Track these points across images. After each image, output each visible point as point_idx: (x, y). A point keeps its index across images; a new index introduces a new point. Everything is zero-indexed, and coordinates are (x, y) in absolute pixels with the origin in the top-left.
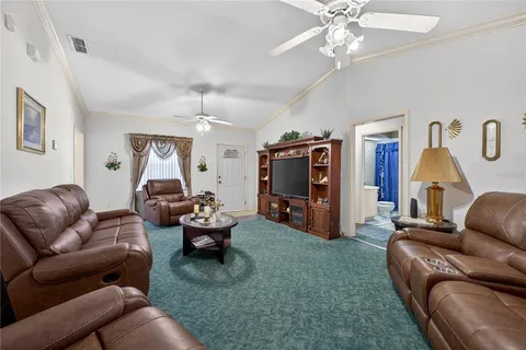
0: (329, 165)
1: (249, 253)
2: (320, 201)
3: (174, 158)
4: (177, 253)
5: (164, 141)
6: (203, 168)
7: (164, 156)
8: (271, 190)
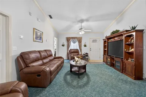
0: (134, 43)
1: (91, 77)
2: (130, 60)
3: (77, 43)
4: (68, 71)
5: (74, 39)
6: (85, 46)
7: (74, 43)
8: (108, 54)
